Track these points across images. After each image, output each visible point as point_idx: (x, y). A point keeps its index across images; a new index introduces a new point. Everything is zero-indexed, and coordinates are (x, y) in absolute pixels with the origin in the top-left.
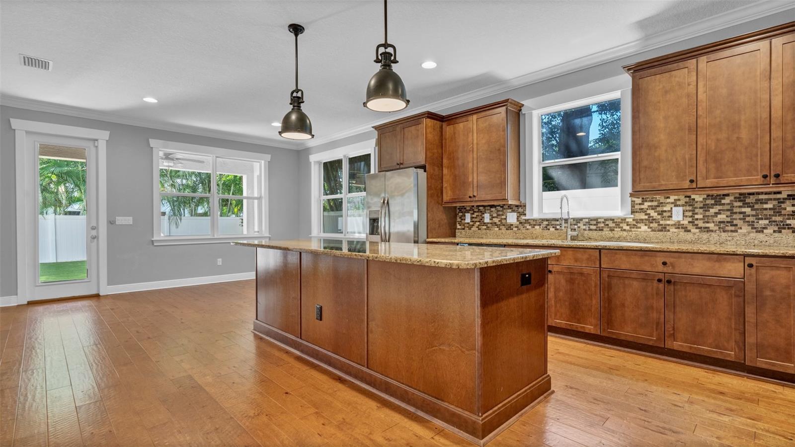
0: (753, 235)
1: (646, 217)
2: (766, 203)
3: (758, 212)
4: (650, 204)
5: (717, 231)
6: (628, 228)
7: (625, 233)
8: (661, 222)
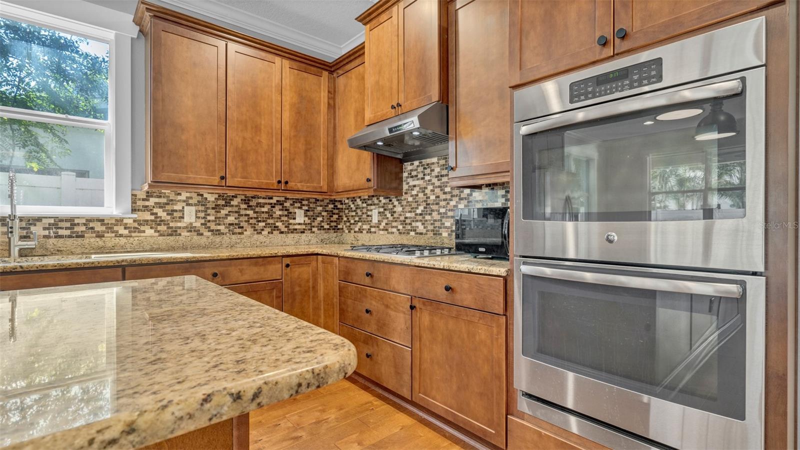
1: (153, 218)
5: (227, 234)
6: (126, 232)
8: (171, 225)
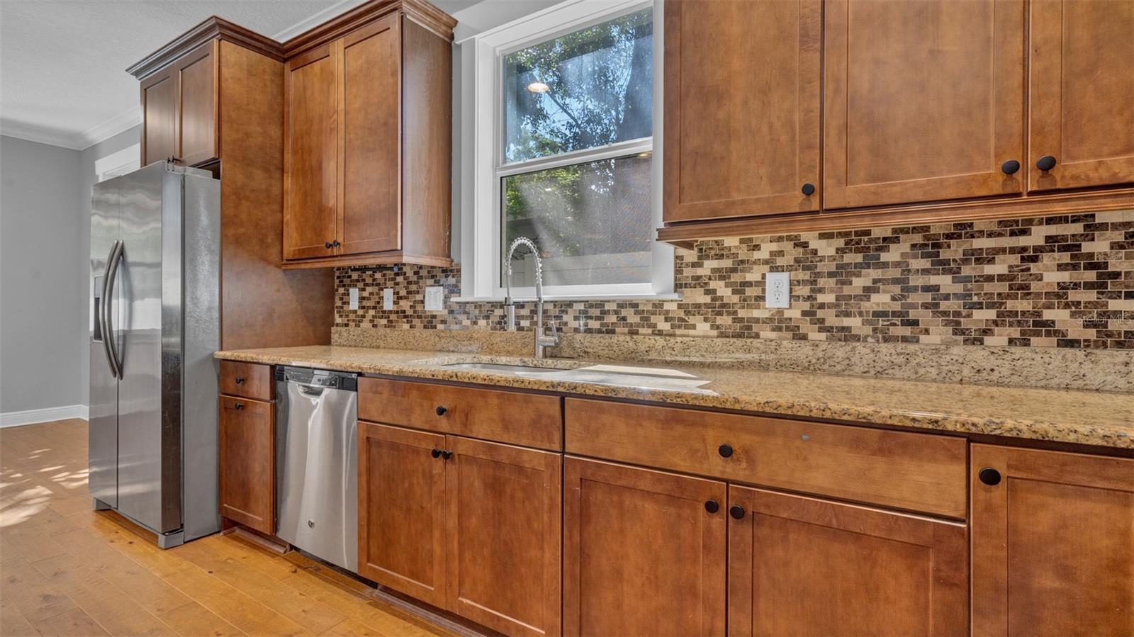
0: (958, 351)
1: (708, 299)
2: (991, 261)
3: (969, 285)
4: (714, 264)
5: (869, 339)
6: (664, 326)
7: (660, 341)
8: (742, 313)
